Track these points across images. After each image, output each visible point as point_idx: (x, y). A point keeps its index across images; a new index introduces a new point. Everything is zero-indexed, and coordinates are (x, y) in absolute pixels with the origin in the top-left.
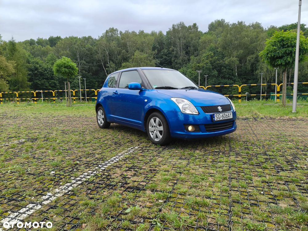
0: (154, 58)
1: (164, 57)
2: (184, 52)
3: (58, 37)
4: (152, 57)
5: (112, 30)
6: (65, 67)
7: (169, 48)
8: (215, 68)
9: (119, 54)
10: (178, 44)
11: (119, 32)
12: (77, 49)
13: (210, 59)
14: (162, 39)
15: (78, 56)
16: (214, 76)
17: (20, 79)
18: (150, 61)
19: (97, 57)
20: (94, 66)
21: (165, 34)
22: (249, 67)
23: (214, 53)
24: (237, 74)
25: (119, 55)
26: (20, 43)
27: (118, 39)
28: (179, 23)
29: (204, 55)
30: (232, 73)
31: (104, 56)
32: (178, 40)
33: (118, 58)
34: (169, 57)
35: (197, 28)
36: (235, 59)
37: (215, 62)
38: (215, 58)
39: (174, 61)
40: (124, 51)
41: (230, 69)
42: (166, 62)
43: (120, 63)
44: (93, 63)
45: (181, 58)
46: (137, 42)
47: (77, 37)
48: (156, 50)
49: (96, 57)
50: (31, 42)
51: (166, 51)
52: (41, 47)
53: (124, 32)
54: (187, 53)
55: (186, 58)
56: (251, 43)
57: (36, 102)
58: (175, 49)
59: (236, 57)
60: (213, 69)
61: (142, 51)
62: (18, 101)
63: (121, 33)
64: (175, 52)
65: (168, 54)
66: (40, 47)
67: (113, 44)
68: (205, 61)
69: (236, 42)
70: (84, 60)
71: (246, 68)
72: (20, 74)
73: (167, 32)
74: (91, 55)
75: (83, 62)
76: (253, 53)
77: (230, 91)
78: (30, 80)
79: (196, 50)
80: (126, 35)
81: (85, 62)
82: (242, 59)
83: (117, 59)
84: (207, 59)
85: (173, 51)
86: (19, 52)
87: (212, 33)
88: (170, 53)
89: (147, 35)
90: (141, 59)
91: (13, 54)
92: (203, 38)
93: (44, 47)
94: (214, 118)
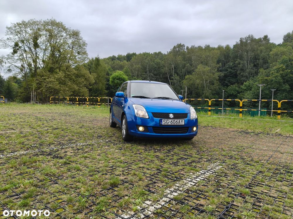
0: (218, 70)
1: (229, 70)
2: (252, 65)
3: (133, 53)
4: (216, 70)
5: (180, 46)
7: (235, 61)
8: (287, 81)
9: (184, 66)
10: (245, 57)
11: (185, 48)
12: (147, 63)
13: (281, 72)
14: (229, 52)
15: (148, 70)
16: (285, 90)
17: (100, 88)
18: (213, 74)
19: (164, 70)
20: (160, 78)
21: (232, 47)
23: (287, 66)
25: (183, 68)
26: (104, 60)
27: (184, 54)
28: (248, 36)
29: (275, 67)
31: (170, 70)
32: (245, 53)
33: (183, 71)
34: (234, 70)
35: (269, 40)
37: (286, 75)
38: (288, 71)
39: (240, 74)
40: (188, 64)
42: (231, 75)
43: (184, 76)
44: (160, 75)
45: (248, 70)
46: (202, 56)
47: (149, 53)
48: (221, 63)
49: (163, 70)
50: (113, 58)
51: (231, 64)
52: (120, 62)
53: (190, 47)
54: (255, 66)
55: (253, 71)
57: (99, 106)
58: (242, 62)
60: (284, 83)
61: (206, 64)
62: (87, 104)
63: (187, 48)
64: (241, 65)
65: (234, 67)
66: (119, 62)
67: (179, 59)
68: (274, 74)
70: (153, 73)
72: (100, 84)
73: (234, 45)
74: (159, 68)
75: (152, 74)
78: (107, 89)
79: (265, 62)
80: (192, 50)
81: (153, 75)
83: (181, 72)
84: (277, 72)
85: (239, 64)
86: (101, 66)
87: (286, 45)
88: (235, 66)
89: (214, 49)
90: (204, 72)
91: (97, 68)
92: (274, 50)
93: (122, 62)
94: (162, 122)
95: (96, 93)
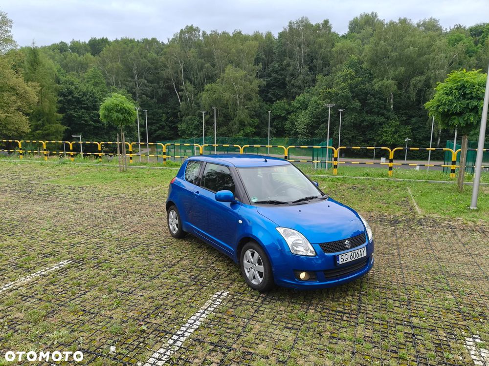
0: (257, 76)
1: (274, 75)
2: (307, 68)
3: (103, 38)
4: (254, 76)
5: (191, 30)
6: (117, 111)
7: (282, 61)
8: (357, 95)
9: (201, 69)
10: (297, 54)
11: (201, 34)
12: (134, 60)
13: (349, 81)
14: (271, 45)
15: (135, 72)
16: (354, 110)
17: (46, 110)
18: (251, 82)
19: (166, 73)
20: (160, 88)
21: (276, 36)
22: (414, 97)
23: (357, 72)
24: (392, 106)
25: (200, 71)
26: (44, 48)
27: (199, 45)
28: (300, 19)
29: (340, 74)
30: (385, 106)
31: (176, 72)
32: (298, 48)
33: (199, 76)
34: (281, 75)
35: (330, 28)
36: (390, 81)
37: (356, 86)
38: (358, 80)
39: (290, 82)
40: (209, 64)
41: (381, 99)
42: (277, 84)
43: (202, 84)
44: (158, 83)
45: (301, 77)
46: (231, 50)
47: (134, 39)
48: (261, 64)
49: (164, 74)
50: (62, 48)
51: (277, 65)
52: (77, 55)
53: (209, 33)
54: (311, 69)
55: (309, 78)
56: (420, 55)
57: (72, 159)
58: (292, 63)
59: (392, 79)
60: (353, 98)
61: (238, 65)
62: (46, 155)
63: (204, 34)
64: (291, 68)
65: (280, 70)
66: (75, 56)
67: (192, 53)
68: (340, 84)
69: (393, 54)
70: (145, 79)
71: (409, 97)
72: (46, 102)
73: (279, 33)
74: (156, 69)
75: (143, 81)
76: (422, 73)
77: (379, 135)
79: (326, 64)
80: (213, 39)
81: (146, 82)
82: (401, 82)
83: (197, 78)
84: (344, 81)
85: (288, 65)
86: (44, 66)
87: (354, 37)
88: (283, 69)
89: (246, 38)
90: (236, 79)
91: (35, 69)
92: (339, 45)
93: (82, 56)
94: (339, 260)
95: (40, 120)
